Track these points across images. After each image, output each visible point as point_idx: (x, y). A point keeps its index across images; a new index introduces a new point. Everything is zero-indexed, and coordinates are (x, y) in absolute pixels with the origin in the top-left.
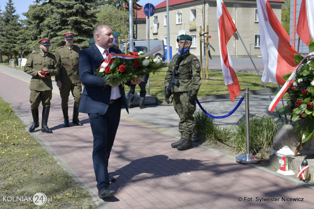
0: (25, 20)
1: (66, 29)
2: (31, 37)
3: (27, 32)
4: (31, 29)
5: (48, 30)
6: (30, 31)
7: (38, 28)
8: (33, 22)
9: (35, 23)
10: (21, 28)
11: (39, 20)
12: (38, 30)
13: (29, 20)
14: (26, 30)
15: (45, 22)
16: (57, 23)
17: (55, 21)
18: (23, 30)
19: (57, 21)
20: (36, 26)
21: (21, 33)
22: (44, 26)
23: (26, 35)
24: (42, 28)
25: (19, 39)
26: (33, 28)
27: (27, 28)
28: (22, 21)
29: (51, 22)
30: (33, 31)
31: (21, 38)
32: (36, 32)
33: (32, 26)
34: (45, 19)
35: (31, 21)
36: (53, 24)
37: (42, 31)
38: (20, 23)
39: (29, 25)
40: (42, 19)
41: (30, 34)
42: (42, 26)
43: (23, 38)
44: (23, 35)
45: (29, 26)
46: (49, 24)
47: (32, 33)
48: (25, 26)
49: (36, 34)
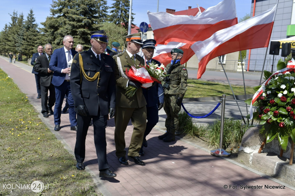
0: (43, 29)
1: (75, 38)
2: (46, 42)
3: (44, 38)
4: (47, 35)
5: (61, 38)
6: (46, 37)
7: (52, 35)
8: (49, 30)
9: (50, 31)
10: (39, 34)
11: (54, 29)
12: (53, 37)
13: (46, 29)
14: (43, 37)
15: (59, 31)
16: (68, 32)
17: (67, 31)
18: (40, 37)
19: (68, 31)
20: (51, 34)
21: (38, 38)
22: (57, 34)
23: (43, 41)
24: (56, 36)
25: (37, 43)
26: (49, 35)
27: (44, 35)
28: (40, 29)
29: (64, 31)
30: (49, 38)
31: (38, 42)
32: (51, 39)
33: (47, 33)
34: (59, 29)
35: (47, 30)
36: (65, 33)
37: (56, 38)
38: (39, 30)
39: (46, 32)
40: (56, 28)
41: (46, 40)
42: (56, 34)
43: (40, 42)
44: (40, 40)
45: (45, 34)
46: (62, 33)
47: (47, 39)
48: (42, 33)
49: (51, 40)
